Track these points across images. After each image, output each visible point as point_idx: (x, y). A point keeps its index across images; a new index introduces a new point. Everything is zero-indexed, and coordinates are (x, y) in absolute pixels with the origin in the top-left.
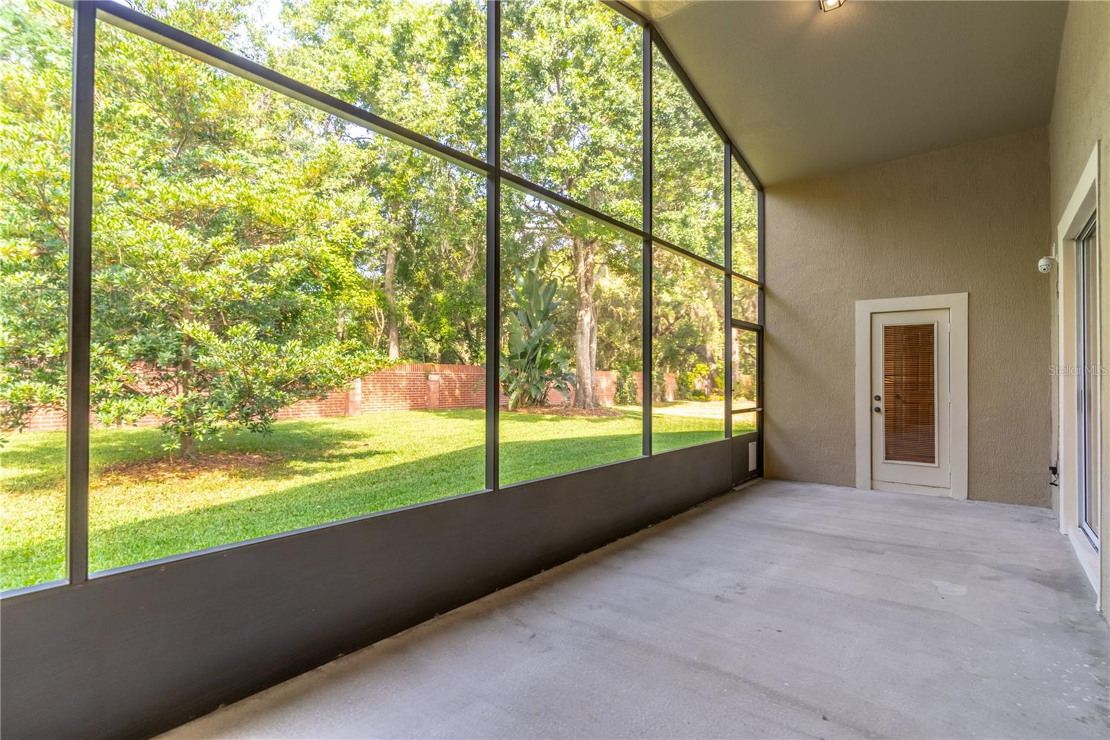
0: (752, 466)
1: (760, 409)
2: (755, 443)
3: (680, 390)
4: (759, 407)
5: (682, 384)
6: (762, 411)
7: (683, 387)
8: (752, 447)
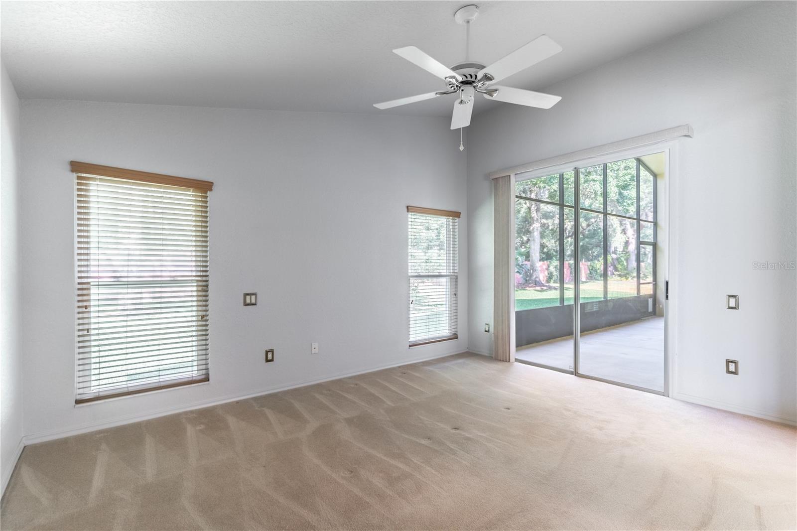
0: (650, 309)
1: (654, 283)
2: (652, 299)
3: (591, 273)
4: (654, 282)
5: (592, 269)
6: (656, 284)
7: (593, 272)
8: (650, 301)
